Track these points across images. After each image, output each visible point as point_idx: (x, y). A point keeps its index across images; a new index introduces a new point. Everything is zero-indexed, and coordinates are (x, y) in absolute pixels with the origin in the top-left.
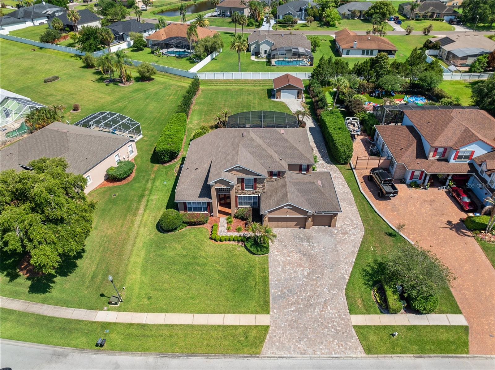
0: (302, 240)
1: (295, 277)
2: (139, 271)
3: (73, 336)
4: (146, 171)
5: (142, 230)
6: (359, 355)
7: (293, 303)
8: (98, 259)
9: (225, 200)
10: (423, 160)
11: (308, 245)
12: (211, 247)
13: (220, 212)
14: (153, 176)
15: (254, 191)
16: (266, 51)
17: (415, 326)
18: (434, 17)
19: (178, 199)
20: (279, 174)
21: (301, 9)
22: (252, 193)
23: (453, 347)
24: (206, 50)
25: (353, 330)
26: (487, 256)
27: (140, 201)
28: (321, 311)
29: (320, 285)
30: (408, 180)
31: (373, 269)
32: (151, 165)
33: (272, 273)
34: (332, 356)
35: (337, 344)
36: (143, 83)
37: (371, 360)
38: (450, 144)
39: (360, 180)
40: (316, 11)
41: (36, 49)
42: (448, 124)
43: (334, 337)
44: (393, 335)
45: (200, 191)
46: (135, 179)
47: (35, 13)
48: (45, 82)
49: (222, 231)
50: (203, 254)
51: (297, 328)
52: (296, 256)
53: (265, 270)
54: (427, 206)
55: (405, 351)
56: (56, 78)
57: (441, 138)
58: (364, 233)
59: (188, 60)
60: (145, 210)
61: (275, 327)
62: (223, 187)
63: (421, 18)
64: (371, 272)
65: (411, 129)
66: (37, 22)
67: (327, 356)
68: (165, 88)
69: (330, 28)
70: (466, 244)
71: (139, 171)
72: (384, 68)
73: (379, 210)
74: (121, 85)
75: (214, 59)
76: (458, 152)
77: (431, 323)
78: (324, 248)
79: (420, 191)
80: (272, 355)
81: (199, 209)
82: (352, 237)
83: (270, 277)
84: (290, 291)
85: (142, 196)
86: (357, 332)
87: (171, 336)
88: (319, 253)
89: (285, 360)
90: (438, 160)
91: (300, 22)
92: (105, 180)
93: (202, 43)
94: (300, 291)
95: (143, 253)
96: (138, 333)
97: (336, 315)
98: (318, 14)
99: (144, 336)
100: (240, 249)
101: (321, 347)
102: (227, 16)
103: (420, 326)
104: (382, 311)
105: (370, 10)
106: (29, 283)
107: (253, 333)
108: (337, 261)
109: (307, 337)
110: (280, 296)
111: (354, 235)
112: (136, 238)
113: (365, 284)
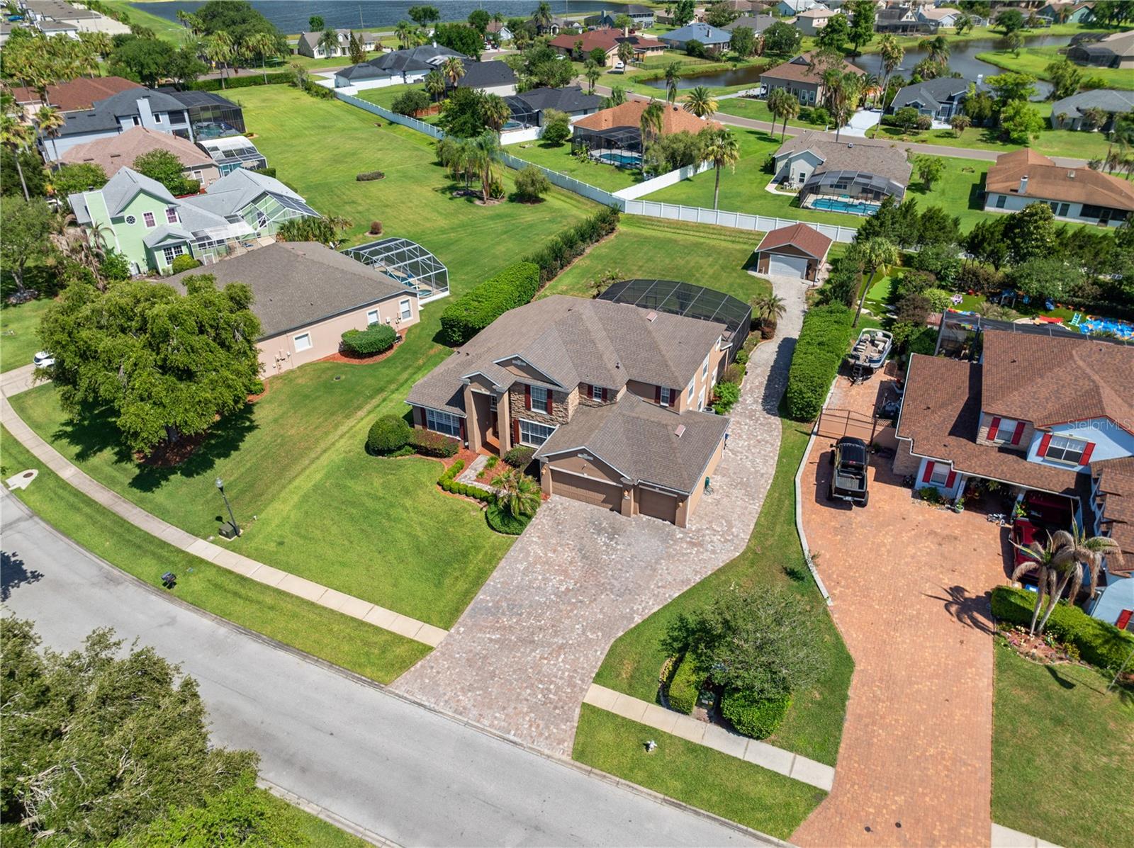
0: (600, 531)
1: (539, 588)
2: (294, 500)
3: (144, 560)
4: (416, 352)
5: (342, 441)
6: (558, 755)
7: (502, 628)
8: (248, 465)
10: (964, 441)
11: (605, 544)
12: (431, 499)
13: (487, 445)
14: (421, 362)
15: (548, 417)
16: (803, 175)
17: (707, 750)
19: (411, 399)
20: (606, 395)
21: (951, 98)
22: (545, 420)
23: (760, 815)
24: (672, 157)
25: (578, 711)
27: (372, 397)
28: (542, 658)
29: (576, 615)
30: (919, 482)
32: (430, 343)
33: (503, 568)
34: (507, 736)
35: (530, 721)
36: (520, 205)
37: (575, 773)
38: (1032, 415)
39: (809, 459)
40: (986, 103)
41: (384, 123)
43: (532, 709)
44: (647, 746)
45: (453, 394)
46: (388, 361)
47: (412, 61)
48: (358, 179)
49: (469, 476)
50: (408, 504)
51: (479, 668)
52: (568, 556)
53: (492, 560)
54: (929, 545)
55: (651, 781)
56: (379, 176)
58: (738, 554)
59: (633, 174)
60: (370, 412)
61: (443, 654)
62: (484, 391)
64: (693, 625)
65: (977, 371)
66: (411, 79)
67: (497, 733)
68: (552, 221)
69: (1008, 145)
70: (962, 642)
71: (403, 349)
72: (1036, 239)
73: (807, 523)
74: (478, 202)
75: (688, 179)
77: (748, 758)
78: (633, 557)
79: (939, 514)
80: (405, 695)
81: (446, 429)
82: (705, 556)
83: (495, 574)
84: (511, 607)
85: (381, 390)
86: (582, 716)
87: (272, 608)
88: (617, 562)
89: (421, 711)
90: (1002, 450)
91: (936, 125)
92: (340, 352)
93: (666, 142)
94: (529, 613)
95: (318, 476)
96: (231, 587)
97: (567, 674)
98: (988, 112)
99: (235, 594)
100: (476, 511)
101: (497, 715)
103: (720, 753)
104: (662, 699)
106: (137, 471)
107: (400, 651)
108: (640, 586)
109: (485, 689)
110: (488, 609)
111: (714, 552)
112: (325, 451)
113: (664, 643)
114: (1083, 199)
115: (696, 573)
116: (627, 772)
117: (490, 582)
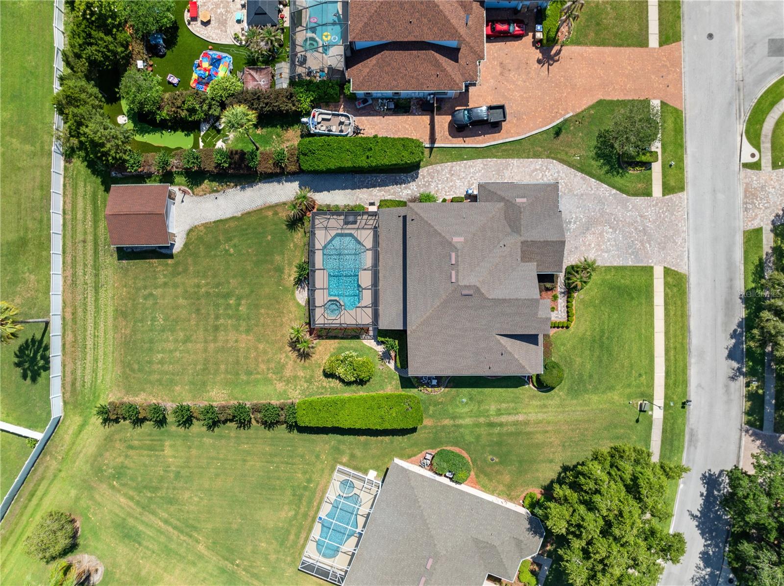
1: (615, 241)
2: (609, 395)
4: (437, 433)
6: (685, 197)
7: (643, 245)
11: (575, 223)
12: (581, 326)
14: (446, 422)
25: (666, 197)
26: (586, 44)
27: (500, 424)
28: (650, 221)
29: (623, 218)
31: (604, 164)
32: (420, 432)
33: (611, 262)
34: (686, 218)
35: (677, 213)
37: (689, 187)
43: (672, 214)
45: (532, 345)
46: (457, 444)
50: (588, 333)
51: (665, 243)
52: (590, 237)
53: (608, 269)
54: (511, 76)
55: (681, 160)
58: (554, 161)
61: (665, 261)
64: (608, 168)
67: (686, 222)
70: (571, 59)
78: (578, 207)
80: (687, 265)
83: (615, 265)
85: (490, 424)
86: (668, 194)
87: (675, 348)
88: (584, 213)
89: (691, 255)
94: (630, 238)
96: (673, 376)
97: (652, 208)
99: (675, 372)
101: (680, 226)
104: (649, 168)
107: (669, 279)
109: (672, 236)
110: (635, 257)
111: (558, 172)
113: (622, 176)
115: (575, 175)
116: (681, 169)
117: (621, 264)
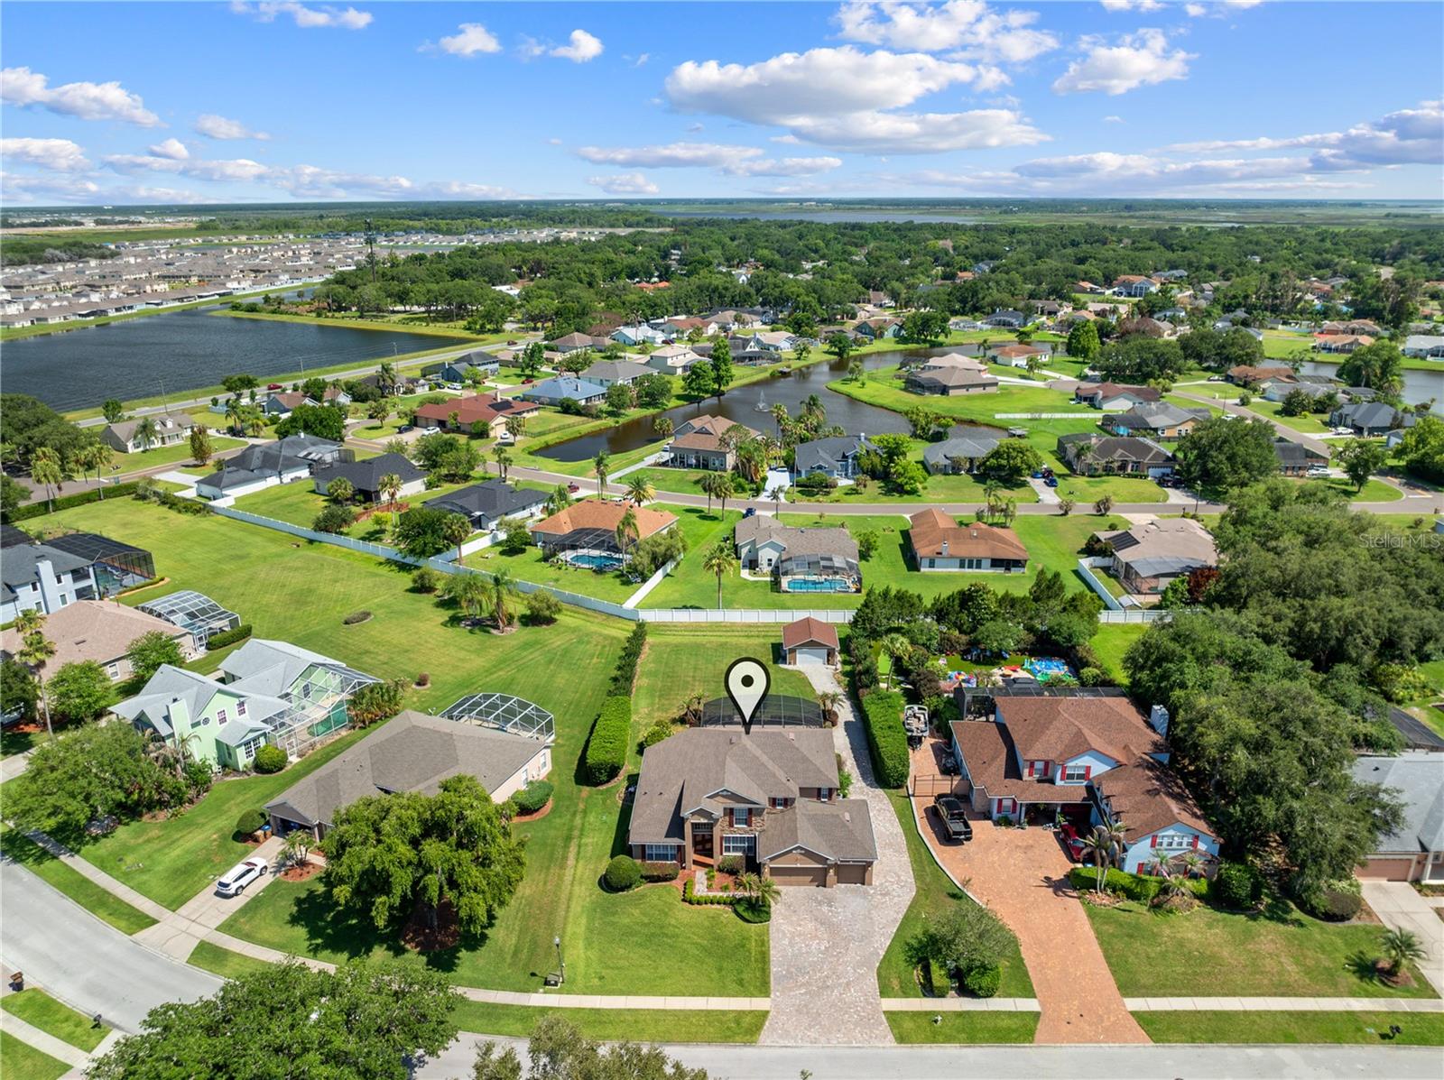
0: (820, 903)
1: (807, 952)
2: (581, 944)
3: (502, 1022)
4: (570, 798)
5: (576, 888)
6: (888, 1045)
7: (803, 985)
8: (517, 928)
9: (704, 845)
10: (1015, 781)
11: (829, 911)
12: (685, 913)
13: (695, 862)
14: (581, 806)
15: (748, 829)
16: (770, 560)
17: (968, 1013)
18: (1129, 471)
19: (634, 839)
20: (787, 802)
21: (845, 457)
22: (746, 832)
23: (1014, 1035)
24: (654, 558)
25: (883, 1016)
26: (1093, 924)
27: (566, 847)
28: (841, 994)
29: (843, 962)
30: (995, 815)
31: (920, 942)
32: (576, 788)
33: (775, 947)
34: (852, 1045)
35: (859, 1032)
36: (536, 629)
37: (904, 1050)
38: (1052, 756)
39: (919, 814)
40: (876, 460)
41: (302, 542)
42: (1051, 722)
43: (856, 1025)
44: (936, 1021)
45: (667, 827)
46: (553, 811)
47: (286, 458)
48: (346, 623)
49: (700, 889)
50: (673, 922)
51: (807, 1013)
52: (811, 926)
53: (763, 943)
54: (1019, 855)
55: (949, 1039)
56: (366, 615)
57: (1038, 745)
58: (914, 893)
59: (617, 577)
60: (577, 860)
61: (778, 1012)
62: (703, 821)
63: (1100, 472)
64: (916, 945)
65: (1003, 729)
66: (287, 478)
67: (845, 1045)
68: (580, 642)
69: (906, 496)
70: (1064, 907)
71: (558, 798)
72: (984, 607)
73: (943, 860)
74: (494, 632)
75: (669, 576)
76: (1064, 769)
77: (991, 1009)
78: (852, 914)
79: (1013, 832)
80: (773, 1044)
81: (665, 857)
82: (896, 900)
83: (772, 952)
84: (799, 969)
85: (568, 839)
86: (887, 1018)
87: (636, 1022)
88: (845, 920)
89: (790, 1050)
90: (1039, 781)
91: (844, 483)
93: (648, 548)
94: (813, 970)
95: (584, 921)
97: (862, 998)
98: (880, 468)
100: (727, 914)
101: (838, 1036)
102: (690, 466)
103: (975, 1011)
104: (926, 993)
105: (988, 459)
106: (424, 959)
107: (748, 1019)
108: (869, 931)
109: (820, 1023)
110: (784, 976)
111: (899, 896)
112: (569, 900)
113: (907, 961)
114: (989, 554)
115: (898, 912)
116: (934, 1038)
117: (773, 958)
